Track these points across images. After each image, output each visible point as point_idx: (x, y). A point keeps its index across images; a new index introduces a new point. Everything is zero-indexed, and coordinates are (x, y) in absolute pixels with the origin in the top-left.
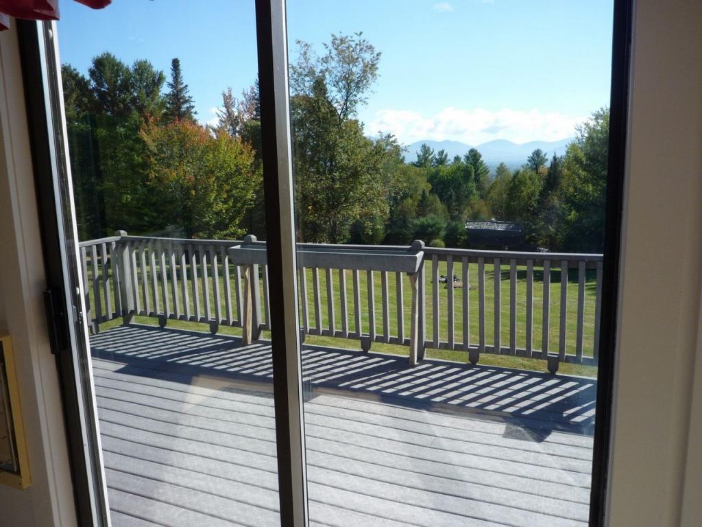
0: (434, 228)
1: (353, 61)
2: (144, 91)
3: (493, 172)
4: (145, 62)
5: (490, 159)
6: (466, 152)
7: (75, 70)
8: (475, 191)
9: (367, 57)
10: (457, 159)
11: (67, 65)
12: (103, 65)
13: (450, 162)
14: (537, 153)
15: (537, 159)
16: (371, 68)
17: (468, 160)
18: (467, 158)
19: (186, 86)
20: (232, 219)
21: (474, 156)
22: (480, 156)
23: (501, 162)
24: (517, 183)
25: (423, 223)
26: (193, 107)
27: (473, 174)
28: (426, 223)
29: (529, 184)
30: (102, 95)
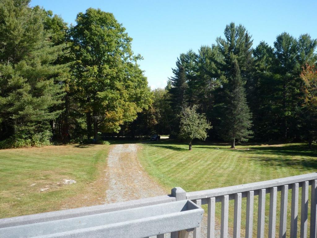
2: (304, 52)
4: (306, 35)
7: (266, 44)
11: (263, 41)
12: (282, 39)
30: (280, 56)
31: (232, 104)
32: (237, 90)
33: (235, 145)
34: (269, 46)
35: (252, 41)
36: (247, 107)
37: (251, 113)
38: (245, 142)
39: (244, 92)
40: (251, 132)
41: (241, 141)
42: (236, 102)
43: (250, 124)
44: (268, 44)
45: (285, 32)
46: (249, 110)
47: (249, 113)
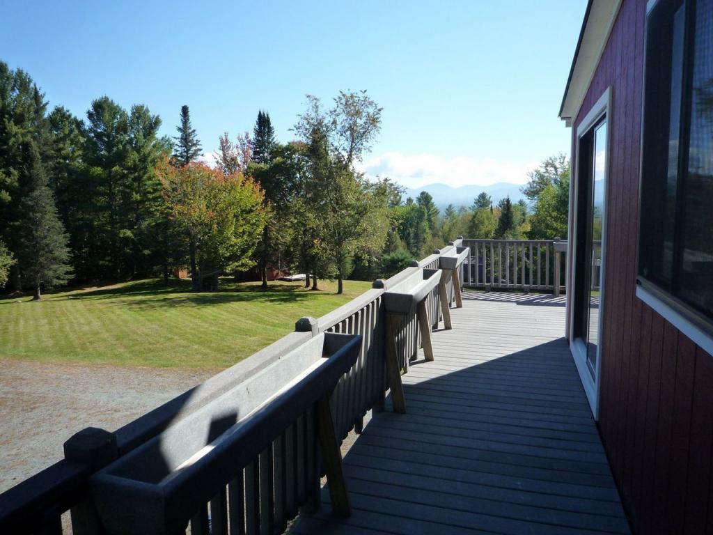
0: (404, 263)
1: (358, 113)
2: (141, 133)
3: (442, 213)
4: (143, 107)
5: (440, 201)
6: (418, 195)
7: (68, 111)
8: (428, 230)
9: (371, 110)
10: (410, 200)
11: (61, 106)
12: (101, 109)
13: (403, 204)
14: (483, 196)
15: (483, 201)
16: (373, 121)
17: (420, 201)
18: (419, 200)
19: (194, 131)
20: (244, 251)
21: (425, 198)
22: (431, 198)
23: (449, 204)
24: (477, 222)
25: (393, 258)
26: (201, 150)
27: (426, 214)
28: (396, 258)
29: (487, 224)
30: (99, 136)
31: (30, 219)
32: (37, 193)
33: (41, 294)
34: (73, 117)
35: (47, 103)
36: (60, 224)
37: (68, 235)
38: (61, 285)
39: (52, 196)
40: (69, 268)
41: (54, 284)
42: (38, 215)
43: (66, 254)
44: (70, 112)
45: (106, 97)
46: (64, 229)
47: (63, 235)
